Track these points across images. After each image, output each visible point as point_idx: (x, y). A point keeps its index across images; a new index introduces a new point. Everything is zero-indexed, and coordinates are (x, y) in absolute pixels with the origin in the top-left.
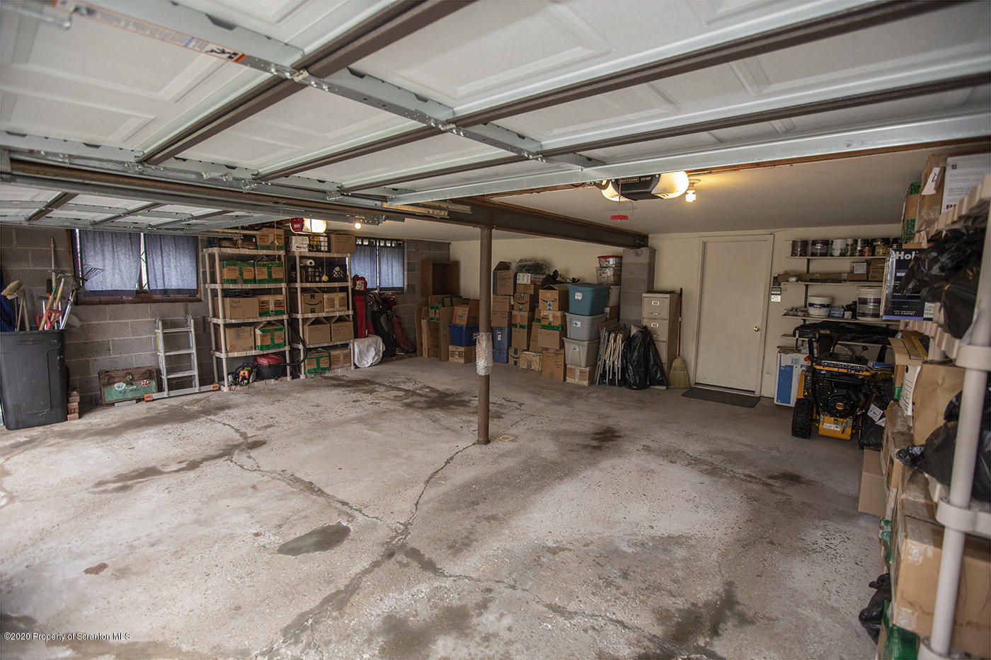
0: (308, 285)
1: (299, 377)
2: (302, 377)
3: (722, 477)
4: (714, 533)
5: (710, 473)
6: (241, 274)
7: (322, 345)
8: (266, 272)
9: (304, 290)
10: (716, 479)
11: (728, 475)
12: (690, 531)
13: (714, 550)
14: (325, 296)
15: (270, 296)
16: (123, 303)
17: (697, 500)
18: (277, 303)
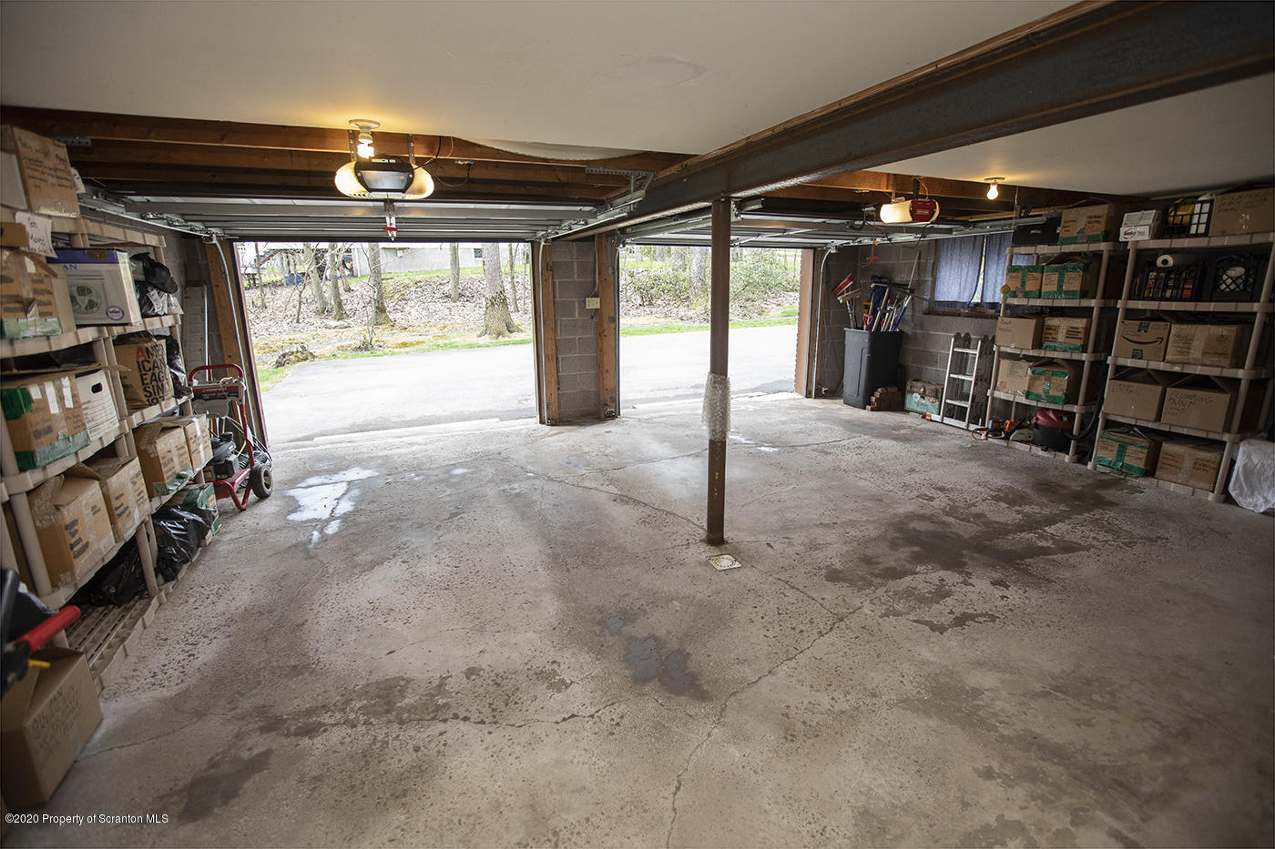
0: (1140, 305)
1: (1087, 465)
2: (1090, 466)
3: (365, 693)
4: (339, 589)
5: (390, 688)
6: (1023, 284)
7: (1140, 423)
8: (1056, 282)
9: (1130, 314)
10: (374, 678)
11: (357, 704)
12: (366, 578)
13: (333, 574)
14: (1175, 328)
15: (1061, 319)
16: (959, 315)
17: (380, 619)
18: (1071, 333)
